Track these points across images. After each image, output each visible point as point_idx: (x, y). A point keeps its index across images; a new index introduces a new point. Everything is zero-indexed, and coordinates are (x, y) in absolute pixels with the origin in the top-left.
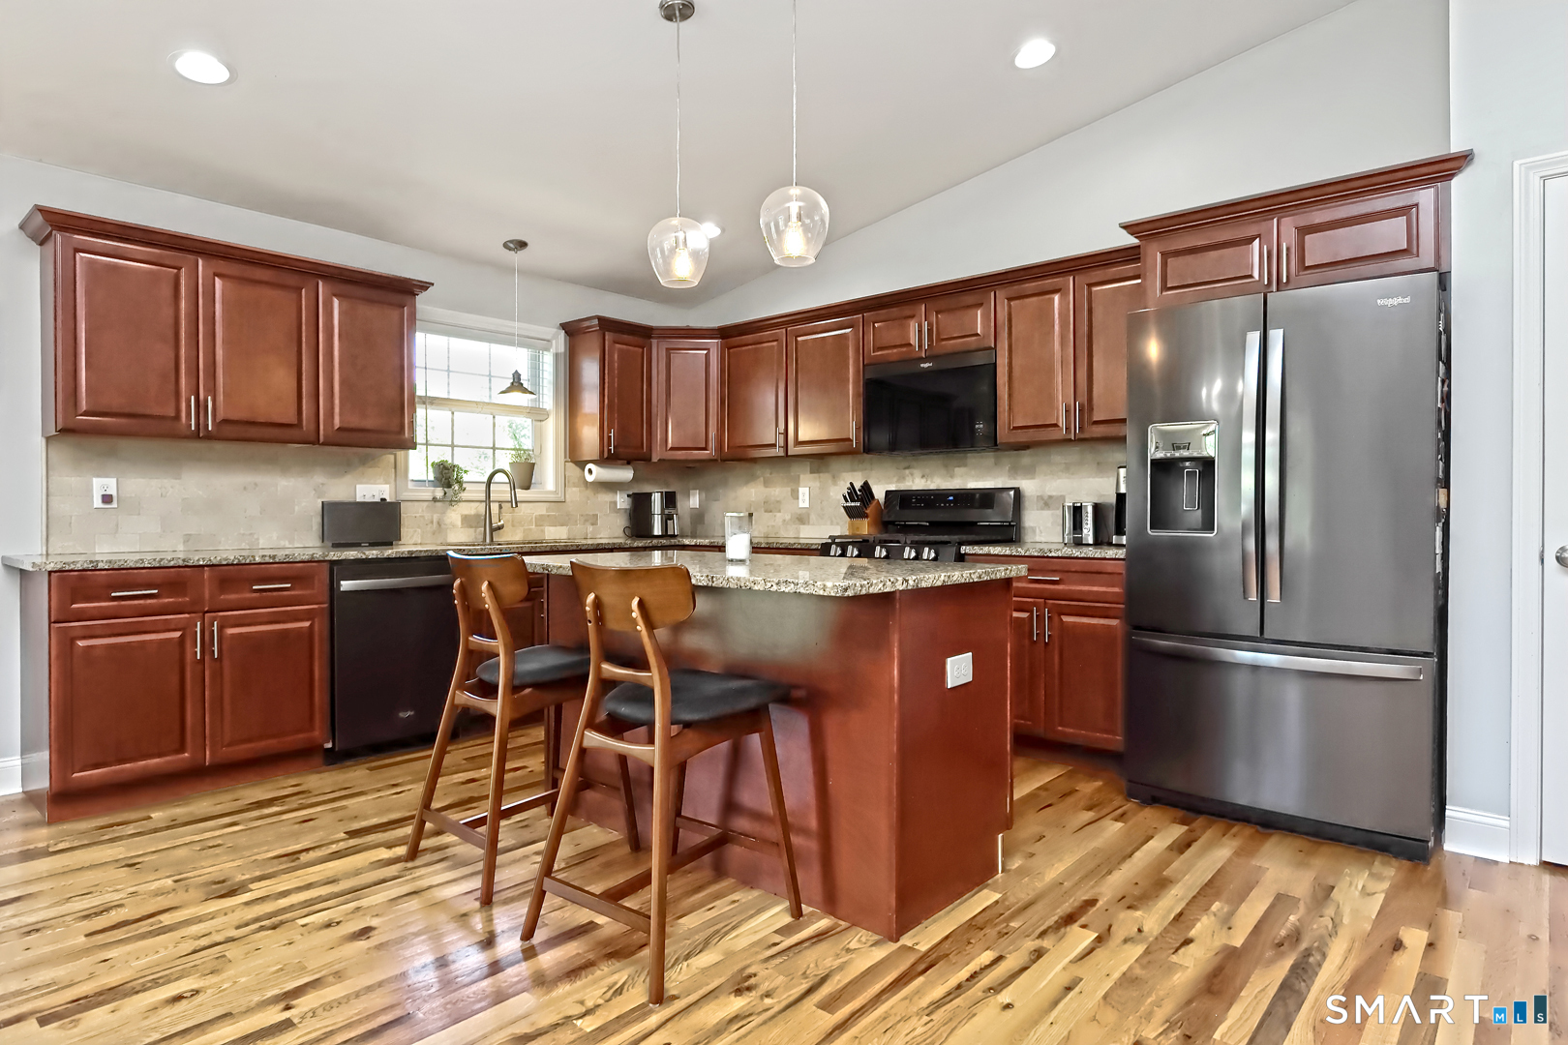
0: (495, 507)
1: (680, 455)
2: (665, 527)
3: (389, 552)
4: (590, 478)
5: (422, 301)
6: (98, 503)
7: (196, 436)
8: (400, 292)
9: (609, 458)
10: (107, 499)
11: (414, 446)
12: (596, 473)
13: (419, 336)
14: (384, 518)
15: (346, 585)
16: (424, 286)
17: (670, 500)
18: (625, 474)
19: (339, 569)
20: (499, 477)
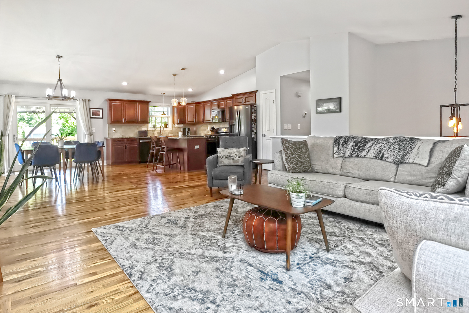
0: (161, 131)
1: (189, 122)
2: (188, 133)
3: (146, 137)
4: (176, 126)
5: (150, 103)
6: (113, 131)
7: (124, 123)
8: (147, 103)
9: (179, 123)
10: (114, 131)
11: (149, 123)
12: (177, 126)
13: (150, 107)
14: (146, 133)
15: (141, 141)
16: (150, 101)
17: (189, 129)
18: (181, 126)
19: (140, 139)
20: (162, 127)
